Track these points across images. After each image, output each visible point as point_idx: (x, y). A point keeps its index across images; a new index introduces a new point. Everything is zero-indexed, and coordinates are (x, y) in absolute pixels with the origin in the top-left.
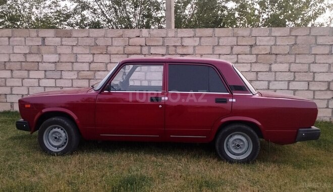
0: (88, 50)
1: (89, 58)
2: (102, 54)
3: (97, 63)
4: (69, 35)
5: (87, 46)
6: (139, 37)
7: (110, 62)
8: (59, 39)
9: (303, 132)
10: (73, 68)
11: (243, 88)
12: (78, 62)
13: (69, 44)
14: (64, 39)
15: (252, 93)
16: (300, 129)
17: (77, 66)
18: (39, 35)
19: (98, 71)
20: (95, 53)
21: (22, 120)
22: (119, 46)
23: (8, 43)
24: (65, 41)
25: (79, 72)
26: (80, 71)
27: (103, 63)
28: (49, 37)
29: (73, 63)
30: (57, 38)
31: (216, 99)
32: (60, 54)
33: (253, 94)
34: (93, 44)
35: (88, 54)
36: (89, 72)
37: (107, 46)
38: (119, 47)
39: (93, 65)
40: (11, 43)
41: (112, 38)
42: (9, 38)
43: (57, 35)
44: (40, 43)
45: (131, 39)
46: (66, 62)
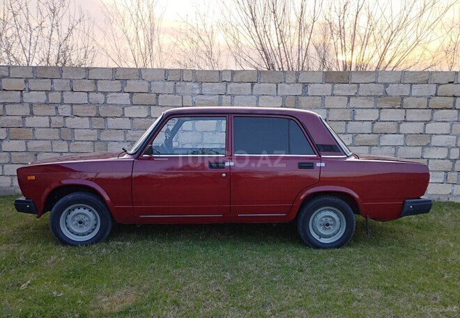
0: (373, 103)
1: (373, 115)
2: (394, 108)
3: (385, 121)
4: (345, 80)
5: (371, 96)
6: (452, 82)
7: (405, 121)
8: (329, 86)
9: (410, 203)
10: (346, 129)
11: (334, 148)
12: (355, 121)
13: (344, 93)
14: (336, 86)
15: (346, 154)
16: (407, 201)
17: (352, 127)
18: (300, 80)
19: (386, 134)
20: (382, 107)
21: (23, 198)
22: (422, 96)
23: (250, 93)
24: (338, 89)
25: (355, 135)
26: (357, 134)
27: (394, 121)
28: (314, 83)
29: (347, 122)
30: (326, 85)
31: (300, 163)
32: (328, 109)
33: (348, 157)
34: (381, 94)
35: (373, 108)
36: (371, 135)
37: (402, 97)
38: (422, 98)
39: (377, 125)
40: (254, 93)
41: (411, 84)
42: (253, 84)
43: (327, 80)
44: (300, 93)
45: (441, 87)
46: (337, 121)
